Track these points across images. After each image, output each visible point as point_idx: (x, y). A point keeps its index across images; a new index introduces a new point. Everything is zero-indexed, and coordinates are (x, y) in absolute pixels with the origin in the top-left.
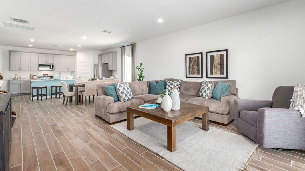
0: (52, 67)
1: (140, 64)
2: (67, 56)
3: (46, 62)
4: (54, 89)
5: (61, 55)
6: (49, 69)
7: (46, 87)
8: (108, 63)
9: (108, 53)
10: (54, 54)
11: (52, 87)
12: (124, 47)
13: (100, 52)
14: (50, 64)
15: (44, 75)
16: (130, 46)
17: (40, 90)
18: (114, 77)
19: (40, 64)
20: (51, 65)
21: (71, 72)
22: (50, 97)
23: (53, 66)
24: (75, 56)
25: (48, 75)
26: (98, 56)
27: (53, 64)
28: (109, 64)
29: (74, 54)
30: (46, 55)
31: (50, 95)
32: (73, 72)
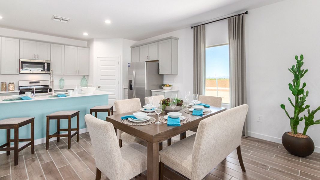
0: (47, 67)
1: (296, 57)
2: (76, 47)
3: (36, 57)
4: (53, 122)
5: (64, 45)
6: (42, 71)
7: (31, 121)
8: (158, 61)
9: (158, 41)
10: (51, 43)
11: (49, 118)
12: (202, 25)
13: (133, 43)
14: (44, 62)
15: (31, 83)
16: (227, 20)
17: (12, 131)
18: (170, 87)
19: (22, 60)
20: (46, 64)
21: (82, 77)
22: (43, 141)
23: (49, 64)
24: (89, 48)
25: (38, 82)
26: (130, 48)
27: (49, 62)
28: (160, 62)
29: (86, 45)
30: (35, 42)
31: (42, 137)
32: (86, 77)
